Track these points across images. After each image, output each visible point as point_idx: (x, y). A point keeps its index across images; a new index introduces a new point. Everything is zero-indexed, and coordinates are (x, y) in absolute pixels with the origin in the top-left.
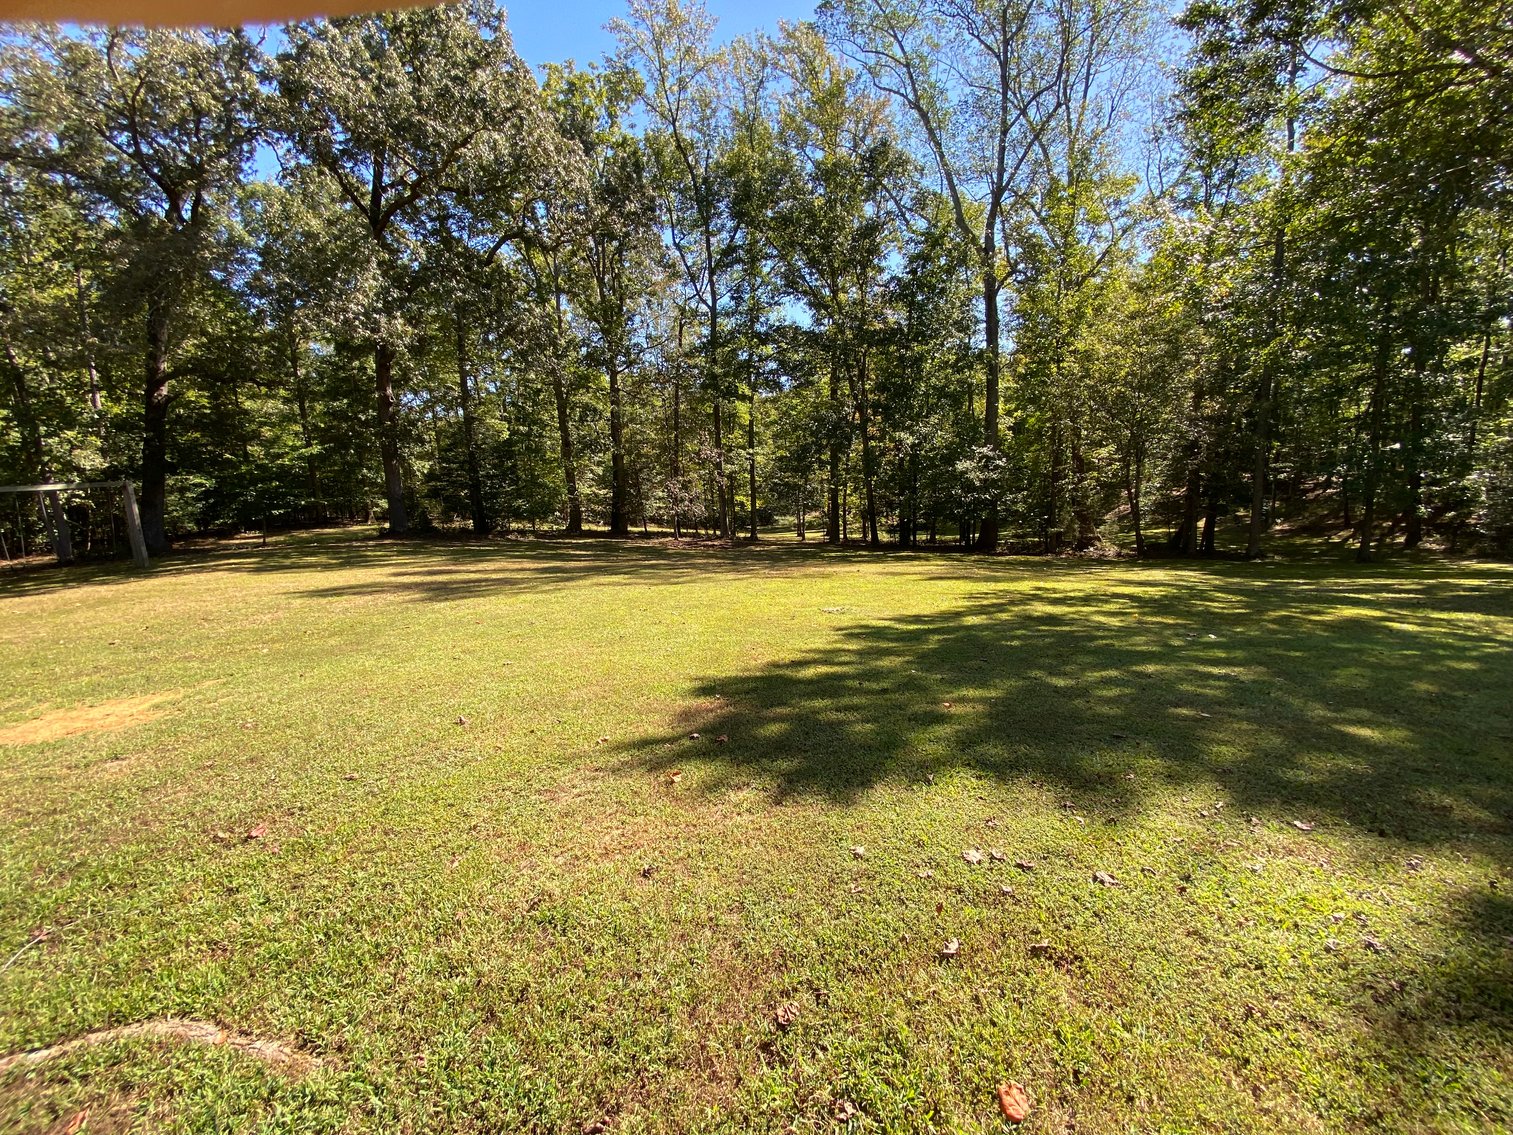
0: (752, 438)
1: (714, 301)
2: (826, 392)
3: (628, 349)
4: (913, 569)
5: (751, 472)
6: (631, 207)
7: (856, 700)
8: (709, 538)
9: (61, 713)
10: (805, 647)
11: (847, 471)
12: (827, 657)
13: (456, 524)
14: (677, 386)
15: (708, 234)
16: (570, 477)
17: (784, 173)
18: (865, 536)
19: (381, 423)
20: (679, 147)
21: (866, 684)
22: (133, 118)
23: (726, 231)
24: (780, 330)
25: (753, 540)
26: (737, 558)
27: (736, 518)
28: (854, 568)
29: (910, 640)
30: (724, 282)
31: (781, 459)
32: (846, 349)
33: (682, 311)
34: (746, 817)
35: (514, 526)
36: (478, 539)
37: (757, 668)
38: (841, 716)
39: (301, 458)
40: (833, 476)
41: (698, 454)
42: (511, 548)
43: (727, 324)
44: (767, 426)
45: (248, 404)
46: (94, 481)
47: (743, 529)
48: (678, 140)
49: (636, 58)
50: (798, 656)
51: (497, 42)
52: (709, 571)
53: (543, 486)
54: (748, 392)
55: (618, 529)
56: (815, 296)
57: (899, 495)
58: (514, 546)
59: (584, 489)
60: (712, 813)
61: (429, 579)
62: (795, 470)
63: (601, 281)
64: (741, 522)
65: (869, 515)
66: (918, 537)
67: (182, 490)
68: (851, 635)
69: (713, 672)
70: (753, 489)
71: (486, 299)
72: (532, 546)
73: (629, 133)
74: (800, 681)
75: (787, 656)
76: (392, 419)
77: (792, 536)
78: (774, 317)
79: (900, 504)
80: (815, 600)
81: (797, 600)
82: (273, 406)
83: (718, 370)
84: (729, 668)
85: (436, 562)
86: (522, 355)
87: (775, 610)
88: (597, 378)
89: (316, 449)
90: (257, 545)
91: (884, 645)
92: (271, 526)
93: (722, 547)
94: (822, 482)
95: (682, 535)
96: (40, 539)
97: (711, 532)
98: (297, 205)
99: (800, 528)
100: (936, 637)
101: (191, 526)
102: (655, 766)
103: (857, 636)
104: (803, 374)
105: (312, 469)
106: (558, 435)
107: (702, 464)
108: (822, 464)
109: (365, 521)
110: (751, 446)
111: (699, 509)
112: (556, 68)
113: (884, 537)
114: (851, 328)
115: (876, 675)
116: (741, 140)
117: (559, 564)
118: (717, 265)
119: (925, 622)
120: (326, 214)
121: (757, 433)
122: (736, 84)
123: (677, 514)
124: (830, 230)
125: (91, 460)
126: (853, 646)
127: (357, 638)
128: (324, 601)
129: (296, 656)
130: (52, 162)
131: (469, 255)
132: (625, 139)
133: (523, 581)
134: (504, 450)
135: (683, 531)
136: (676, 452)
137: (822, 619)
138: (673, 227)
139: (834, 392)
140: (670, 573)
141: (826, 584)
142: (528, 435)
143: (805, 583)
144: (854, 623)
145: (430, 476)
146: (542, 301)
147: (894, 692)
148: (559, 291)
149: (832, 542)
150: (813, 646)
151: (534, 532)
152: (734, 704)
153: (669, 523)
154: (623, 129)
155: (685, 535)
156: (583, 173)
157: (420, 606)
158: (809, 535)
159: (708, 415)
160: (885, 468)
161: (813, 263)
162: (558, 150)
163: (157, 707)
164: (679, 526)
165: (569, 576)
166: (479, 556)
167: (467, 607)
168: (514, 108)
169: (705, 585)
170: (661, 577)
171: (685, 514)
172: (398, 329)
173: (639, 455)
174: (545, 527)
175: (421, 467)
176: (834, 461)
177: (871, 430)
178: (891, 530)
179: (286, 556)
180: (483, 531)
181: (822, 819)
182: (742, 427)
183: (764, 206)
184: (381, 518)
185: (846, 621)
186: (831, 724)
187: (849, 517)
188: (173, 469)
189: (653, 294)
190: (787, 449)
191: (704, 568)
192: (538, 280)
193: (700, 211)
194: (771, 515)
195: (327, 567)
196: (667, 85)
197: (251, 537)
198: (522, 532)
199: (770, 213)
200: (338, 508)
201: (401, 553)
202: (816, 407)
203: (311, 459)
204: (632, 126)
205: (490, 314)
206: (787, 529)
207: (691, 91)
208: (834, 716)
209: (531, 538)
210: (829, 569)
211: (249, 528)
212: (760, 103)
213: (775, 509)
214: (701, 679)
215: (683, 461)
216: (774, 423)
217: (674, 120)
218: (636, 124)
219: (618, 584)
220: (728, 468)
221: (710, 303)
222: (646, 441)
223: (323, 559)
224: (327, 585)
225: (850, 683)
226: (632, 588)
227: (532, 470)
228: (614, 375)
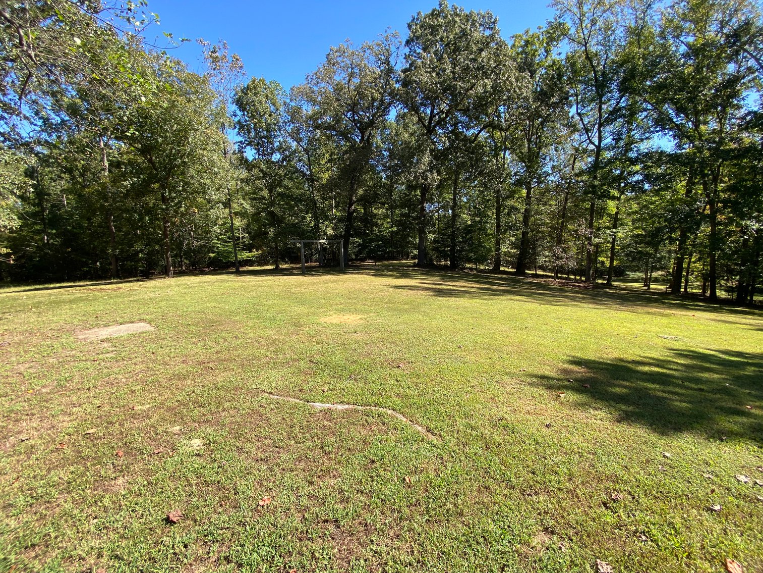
0: (616, 221)
1: (600, 142)
2: (682, 191)
3: (540, 175)
4: (744, 321)
5: (613, 243)
6: (554, 100)
7: (678, 390)
8: (577, 281)
9: (336, 315)
10: (643, 355)
11: (694, 246)
12: (659, 363)
13: (443, 263)
14: (567, 193)
15: (601, 103)
16: (498, 243)
17: (661, 57)
18: (704, 291)
19: (420, 218)
20: (587, 58)
21: (687, 384)
22: (353, 107)
23: (614, 99)
24: (648, 155)
25: (608, 285)
26: (596, 295)
27: (597, 270)
28: (690, 313)
29: (730, 366)
30: (607, 130)
31: (638, 236)
32: (703, 163)
33: (577, 150)
34: (599, 422)
35: (467, 265)
36: (451, 270)
37: (608, 359)
38: (665, 395)
39: (389, 232)
40: (680, 248)
41: (576, 231)
42: (466, 277)
43: (608, 155)
44: (629, 214)
45: (375, 212)
46: (331, 239)
47: (601, 278)
48: (587, 54)
49: (566, 16)
50: (638, 359)
51: (492, 36)
52: (577, 301)
53: (484, 247)
54: (616, 194)
55: (520, 271)
56: (680, 130)
57: (741, 265)
58: (466, 275)
59: (504, 249)
60: (580, 415)
61: (434, 286)
62: (648, 244)
63: (529, 141)
64: (600, 274)
65: (710, 278)
66: (755, 298)
67: (354, 243)
68: (681, 354)
69: (580, 355)
70: (613, 254)
71: (471, 159)
72: (476, 276)
73: (557, 58)
74: (638, 372)
75: (630, 358)
76: (424, 217)
77: (640, 286)
78: (644, 147)
79: (740, 273)
80: (654, 329)
81: (640, 327)
82: (381, 211)
83: (597, 183)
84: (591, 355)
85: (436, 279)
86: (484, 184)
87: (622, 330)
88: (519, 191)
89: (395, 229)
90: (373, 266)
91: (708, 365)
92: (377, 259)
93: (585, 288)
94: (670, 252)
95: (559, 278)
96: (314, 257)
97: (578, 278)
98: (401, 129)
99: (647, 281)
100: (753, 368)
101: (354, 257)
102: (549, 388)
103: (686, 356)
104: (664, 182)
105: (392, 236)
106: (494, 221)
107: (578, 238)
108: (672, 241)
109: (407, 259)
110: (615, 227)
111: (572, 264)
112: (520, 36)
113: (721, 294)
114: (709, 149)
115: (698, 381)
116: (631, 43)
117: (489, 286)
118: (605, 122)
119: (746, 358)
120: (411, 131)
121: (621, 219)
122: (631, 11)
123: (557, 266)
124: (696, 88)
125: (330, 232)
126: (682, 361)
127: (415, 307)
128: (399, 290)
129: (396, 310)
130: (330, 127)
131: (466, 139)
132: (554, 62)
133: (473, 293)
134: (468, 230)
135: (559, 275)
136: (561, 231)
137: (659, 341)
138: (577, 104)
139: (688, 192)
140: (551, 299)
141: (665, 320)
142: (480, 222)
143: (647, 318)
144: (684, 348)
145: (435, 241)
146: (496, 155)
147: (709, 392)
148: (506, 149)
149: (672, 293)
150: (650, 356)
151: (476, 269)
152: (594, 373)
153: (551, 270)
154: (554, 56)
155: (560, 278)
156: (528, 87)
157: (434, 298)
158: (653, 286)
159: (586, 209)
160: (730, 245)
161: (680, 110)
162: (517, 80)
163: (361, 319)
164: (558, 272)
165: (496, 293)
166: (453, 279)
167: (452, 301)
168: (497, 66)
169: (574, 309)
170: (546, 301)
171: (561, 267)
172: (434, 178)
173: (538, 232)
174: (482, 267)
175: (431, 237)
176: (683, 239)
177: (720, 218)
178: (729, 290)
179: (383, 271)
180: (454, 267)
181: (645, 435)
182: (609, 215)
183: (645, 79)
184: (414, 258)
185: (678, 345)
186: (658, 398)
187: (691, 278)
188: (352, 236)
189: (560, 143)
190: (644, 229)
191: (573, 299)
192: (496, 145)
193: (597, 91)
194: (623, 271)
195: (396, 277)
196: (584, 25)
197: (369, 262)
198: (471, 269)
199: (648, 83)
200: (398, 252)
201: (422, 274)
202: (672, 203)
203: (392, 233)
204: (560, 54)
205: (472, 166)
206: (636, 281)
207: (600, 23)
208: (660, 394)
209: (475, 272)
210: (668, 311)
211: (370, 259)
212: (647, 18)
213: (627, 267)
214: (573, 357)
215: (565, 236)
216: (636, 212)
217: (586, 44)
218: (562, 51)
219: (522, 301)
220: (596, 240)
221: (597, 143)
222: (544, 224)
223: (395, 273)
224: (399, 285)
225: (675, 381)
226: (530, 304)
227: (480, 238)
228: (529, 189)
